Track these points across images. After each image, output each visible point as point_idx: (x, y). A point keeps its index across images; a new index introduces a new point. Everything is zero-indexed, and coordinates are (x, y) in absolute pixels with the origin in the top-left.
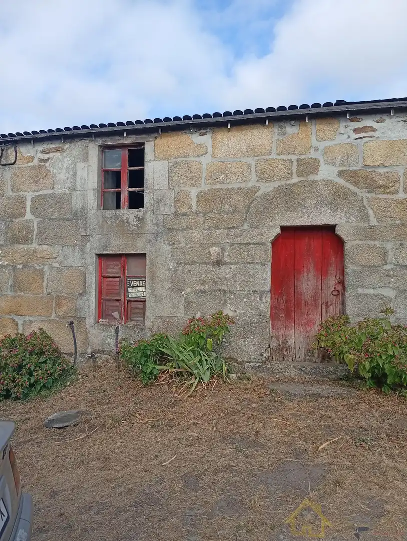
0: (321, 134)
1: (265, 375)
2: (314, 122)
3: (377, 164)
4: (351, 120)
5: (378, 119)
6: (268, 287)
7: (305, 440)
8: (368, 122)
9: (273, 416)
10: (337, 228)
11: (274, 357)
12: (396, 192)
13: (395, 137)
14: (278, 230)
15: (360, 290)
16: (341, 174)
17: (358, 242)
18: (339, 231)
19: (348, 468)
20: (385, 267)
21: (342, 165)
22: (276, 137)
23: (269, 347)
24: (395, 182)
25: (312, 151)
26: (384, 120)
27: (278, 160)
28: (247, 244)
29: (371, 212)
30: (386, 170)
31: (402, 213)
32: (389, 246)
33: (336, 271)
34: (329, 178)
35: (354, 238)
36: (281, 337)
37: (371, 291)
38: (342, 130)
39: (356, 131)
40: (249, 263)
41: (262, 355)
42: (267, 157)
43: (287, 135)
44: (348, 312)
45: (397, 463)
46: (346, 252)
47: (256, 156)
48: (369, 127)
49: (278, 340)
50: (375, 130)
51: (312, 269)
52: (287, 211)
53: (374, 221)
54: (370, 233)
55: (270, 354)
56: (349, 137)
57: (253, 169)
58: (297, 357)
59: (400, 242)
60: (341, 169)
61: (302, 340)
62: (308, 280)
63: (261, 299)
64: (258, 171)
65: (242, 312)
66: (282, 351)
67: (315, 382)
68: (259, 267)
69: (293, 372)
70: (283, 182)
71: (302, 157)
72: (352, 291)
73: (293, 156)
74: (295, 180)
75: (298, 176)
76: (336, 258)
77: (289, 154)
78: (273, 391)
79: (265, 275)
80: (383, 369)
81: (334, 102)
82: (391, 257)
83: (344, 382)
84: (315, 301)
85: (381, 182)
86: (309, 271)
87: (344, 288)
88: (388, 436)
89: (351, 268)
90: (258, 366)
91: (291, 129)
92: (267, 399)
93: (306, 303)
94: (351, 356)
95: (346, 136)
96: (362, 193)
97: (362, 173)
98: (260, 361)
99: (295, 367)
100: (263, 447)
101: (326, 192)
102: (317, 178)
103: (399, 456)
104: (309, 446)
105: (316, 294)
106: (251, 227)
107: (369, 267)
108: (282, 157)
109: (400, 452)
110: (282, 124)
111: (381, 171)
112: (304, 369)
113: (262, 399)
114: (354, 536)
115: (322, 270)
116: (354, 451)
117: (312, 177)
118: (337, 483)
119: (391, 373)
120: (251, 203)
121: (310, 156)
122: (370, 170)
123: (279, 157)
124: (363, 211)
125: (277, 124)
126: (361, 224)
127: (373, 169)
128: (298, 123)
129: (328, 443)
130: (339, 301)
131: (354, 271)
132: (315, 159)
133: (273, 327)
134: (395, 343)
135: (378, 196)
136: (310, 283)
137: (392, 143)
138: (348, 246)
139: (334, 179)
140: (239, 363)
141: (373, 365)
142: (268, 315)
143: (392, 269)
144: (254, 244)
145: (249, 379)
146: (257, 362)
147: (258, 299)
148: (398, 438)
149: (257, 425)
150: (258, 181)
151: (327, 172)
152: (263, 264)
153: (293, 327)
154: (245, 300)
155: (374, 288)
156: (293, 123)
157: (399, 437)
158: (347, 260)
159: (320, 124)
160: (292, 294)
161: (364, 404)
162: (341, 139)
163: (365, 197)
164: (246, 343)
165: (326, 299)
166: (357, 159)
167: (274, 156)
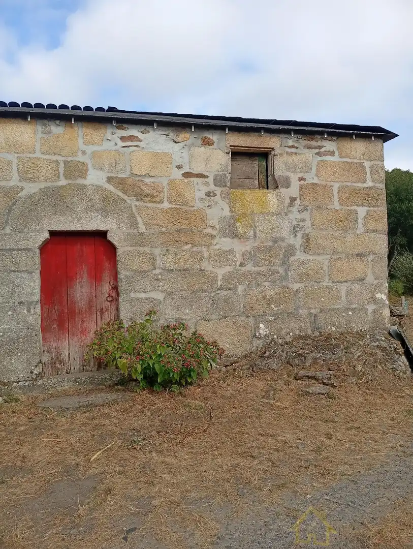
0: (88, 138)
1: (35, 394)
2: (80, 124)
3: (144, 173)
4: (118, 128)
5: (143, 130)
6: (37, 297)
7: (77, 455)
8: (134, 131)
9: (43, 436)
10: (108, 234)
11: (47, 373)
12: (162, 202)
13: (159, 149)
14: (47, 235)
15: (133, 295)
16: (110, 180)
17: (129, 248)
18: (110, 237)
19: (119, 473)
20: (154, 272)
21: (110, 171)
22: (40, 135)
23: (40, 362)
24: (160, 192)
25: (80, 153)
26: (149, 132)
27: (43, 159)
28: (10, 250)
29: (139, 219)
30: (152, 180)
31: (167, 221)
32: (157, 251)
33: (110, 277)
34: (98, 183)
35: (125, 244)
36: (53, 350)
37: (143, 295)
38: (109, 136)
39: (123, 139)
40: (14, 271)
41: (32, 373)
42: (31, 155)
43: (51, 134)
44: (122, 317)
45: (165, 457)
46: (118, 258)
47: (17, 153)
48: (135, 136)
49: (50, 353)
50: (140, 141)
51: (85, 276)
52: (55, 214)
53: (142, 228)
54: (139, 240)
55: (41, 370)
56: (116, 144)
57: (14, 166)
58: (72, 368)
59: (166, 248)
60: (110, 175)
61: (77, 350)
62: (82, 287)
63: (29, 311)
64: (20, 169)
65: (6, 327)
66: (56, 365)
67: (91, 391)
68: (25, 275)
69: (67, 386)
70: (49, 184)
71: (70, 159)
72: (125, 296)
73: (60, 157)
74: (63, 182)
75: (66, 178)
76: (109, 264)
77: (55, 154)
78: (44, 409)
79: (32, 284)
80: (154, 368)
81: (106, 108)
82: (159, 262)
83: (119, 387)
84: (90, 309)
85: (147, 191)
86: (82, 278)
87: (118, 294)
88: (158, 432)
89: (124, 273)
90: (28, 385)
91: (57, 129)
92: (37, 419)
93: (80, 312)
94: (125, 361)
95: (112, 143)
96: (131, 201)
97: (130, 181)
98: (30, 379)
99: (70, 380)
100: (31, 471)
101: (96, 198)
102: (87, 182)
103: (167, 450)
104: (81, 459)
105: (90, 301)
106: (15, 230)
107: (141, 272)
108: (47, 157)
109: (168, 446)
110: (46, 121)
111: (148, 180)
112: (79, 380)
113: (31, 420)
114: (122, 540)
115: (96, 277)
116: (126, 454)
117: (80, 181)
118: (109, 491)
119: (161, 372)
120: (14, 204)
121: (78, 159)
122: (138, 179)
123: (44, 157)
124: (132, 217)
125: (41, 121)
126: (132, 231)
127: (140, 178)
128: (63, 123)
129: (100, 452)
130: (114, 307)
131: (127, 277)
132: (83, 163)
133: (44, 339)
134: (162, 343)
135: (146, 204)
136: (84, 290)
137: (156, 155)
138: (119, 252)
139: (102, 184)
140: (5, 385)
141: (144, 366)
142: (38, 327)
143: (160, 274)
144: (19, 250)
145: (17, 400)
146: (27, 381)
147: (25, 311)
148: (167, 433)
149: (24, 450)
150: (20, 181)
151: (95, 178)
152: (31, 273)
153: (67, 338)
154: (10, 313)
155: (145, 292)
156: (58, 122)
157: (168, 431)
158: (119, 266)
159: (87, 128)
160: (65, 303)
161: (137, 406)
162: (107, 146)
163: (133, 205)
164: (13, 361)
165: (100, 306)
166: (125, 167)
167: (38, 154)
